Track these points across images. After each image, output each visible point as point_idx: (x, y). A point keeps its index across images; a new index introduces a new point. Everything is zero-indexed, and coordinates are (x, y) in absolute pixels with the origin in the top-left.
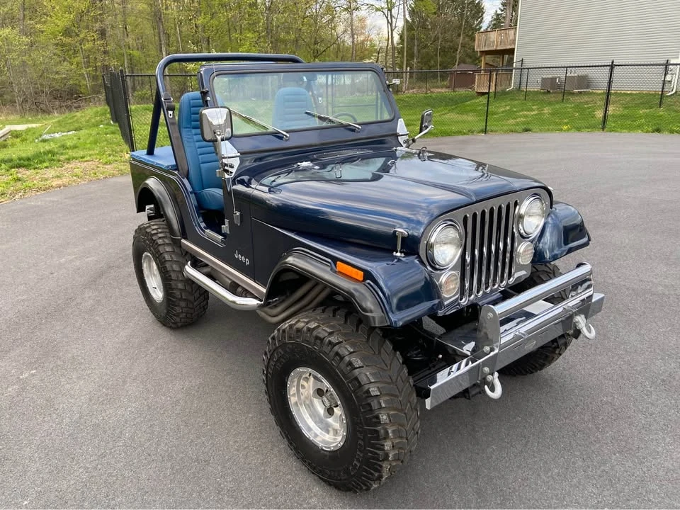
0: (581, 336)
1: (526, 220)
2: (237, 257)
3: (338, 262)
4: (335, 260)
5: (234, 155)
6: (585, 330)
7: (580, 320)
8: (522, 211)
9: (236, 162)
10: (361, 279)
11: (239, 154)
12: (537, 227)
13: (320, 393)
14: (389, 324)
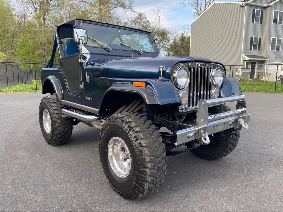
0: (242, 127)
1: (215, 78)
2: (86, 99)
3: (134, 82)
4: (132, 82)
5: (88, 53)
6: (243, 125)
7: (241, 121)
8: (213, 74)
9: (88, 57)
10: (144, 86)
11: (90, 53)
12: (220, 81)
13: (123, 149)
14: (156, 103)
